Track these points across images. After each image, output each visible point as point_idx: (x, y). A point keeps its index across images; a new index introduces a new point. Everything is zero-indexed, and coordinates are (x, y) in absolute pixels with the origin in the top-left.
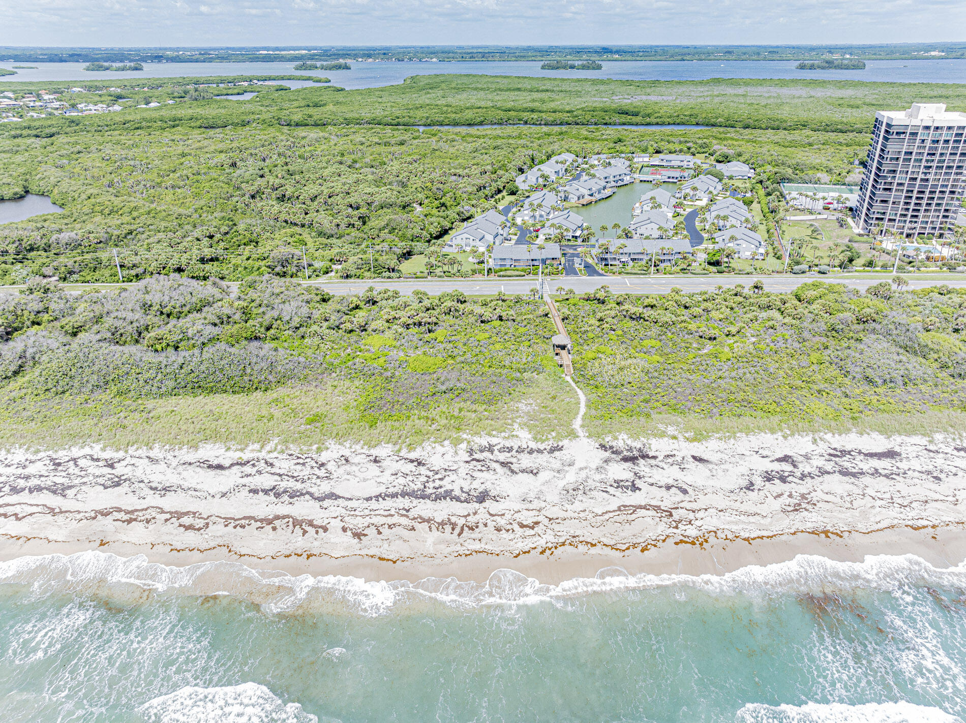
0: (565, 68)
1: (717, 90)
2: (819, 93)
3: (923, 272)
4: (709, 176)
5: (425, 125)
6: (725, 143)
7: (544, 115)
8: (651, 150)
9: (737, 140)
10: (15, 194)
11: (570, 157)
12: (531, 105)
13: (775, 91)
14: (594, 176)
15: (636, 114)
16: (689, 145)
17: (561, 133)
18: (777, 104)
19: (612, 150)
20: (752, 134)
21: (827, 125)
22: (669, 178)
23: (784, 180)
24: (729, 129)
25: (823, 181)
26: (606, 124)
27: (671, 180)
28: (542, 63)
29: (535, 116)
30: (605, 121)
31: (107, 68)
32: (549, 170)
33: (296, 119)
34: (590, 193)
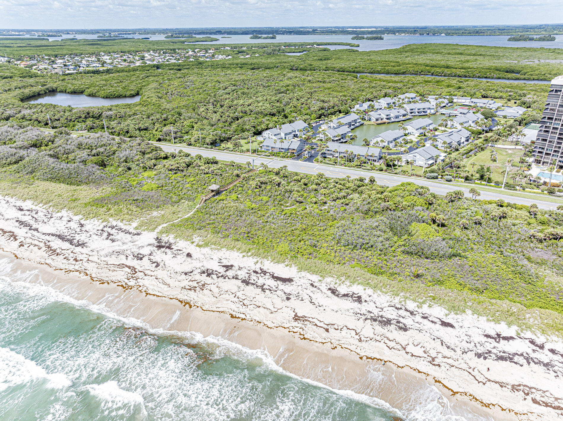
0: (525, 40)
3: (526, 192)
5: (369, 73)
7: (445, 69)
10: (131, 94)
11: (411, 95)
15: (518, 72)
23: (535, 121)
27: (461, 115)
28: (509, 37)
29: (440, 71)
30: (485, 76)
31: (260, 38)
32: (384, 102)
33: (301, 66)
34: (388, 117)
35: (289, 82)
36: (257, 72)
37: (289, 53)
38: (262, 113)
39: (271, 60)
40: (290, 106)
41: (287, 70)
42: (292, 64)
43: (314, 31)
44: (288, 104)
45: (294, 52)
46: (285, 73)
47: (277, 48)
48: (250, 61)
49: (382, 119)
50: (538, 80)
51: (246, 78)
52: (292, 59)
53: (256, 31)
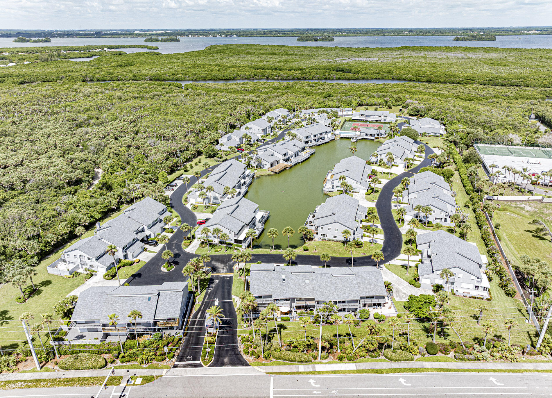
0: (311, 40)
1: (406, 54)
2: (473, 55)
4: (405, 137)
6: (415, 97)
7: (281, 72)
8: (354, 104)
9: (425, 94)
11: (282, 112)
12: (277, 65)
13: (444, 54)
14: (295, 136)
15: (349, 71)
16: (386, 99)
17: (287, 88)
18: (448, 64)
19: (322, 105)
20: (435, 88)
21: (490, 80)
22: (367, 135)
23: (477, 140)
24: (417, 83)
25: (515, 142)
26: (326, 79)
27: (369, 137)
29: (275, 73)
30: (325, 77)
31: (28, 41)
32: (257, 128)
33: (98, 76)
34: (286, 157)
35: (88, 103)
36: (30, 87)
37: (73, 58)
38: (50, 184)
39: (50, 70)
40: (105, 155)
41: (79, 83)
42: (83, 73)
43: (98, 34)
44: (100, 149)
45: (80, 58)
46: (75, 87)
47: (56, 53)
48: (17, 72)
49: (278, 162)
50: (376, 79)
51: (10, 100)
52: (80, 66)
53: (22, 33)
